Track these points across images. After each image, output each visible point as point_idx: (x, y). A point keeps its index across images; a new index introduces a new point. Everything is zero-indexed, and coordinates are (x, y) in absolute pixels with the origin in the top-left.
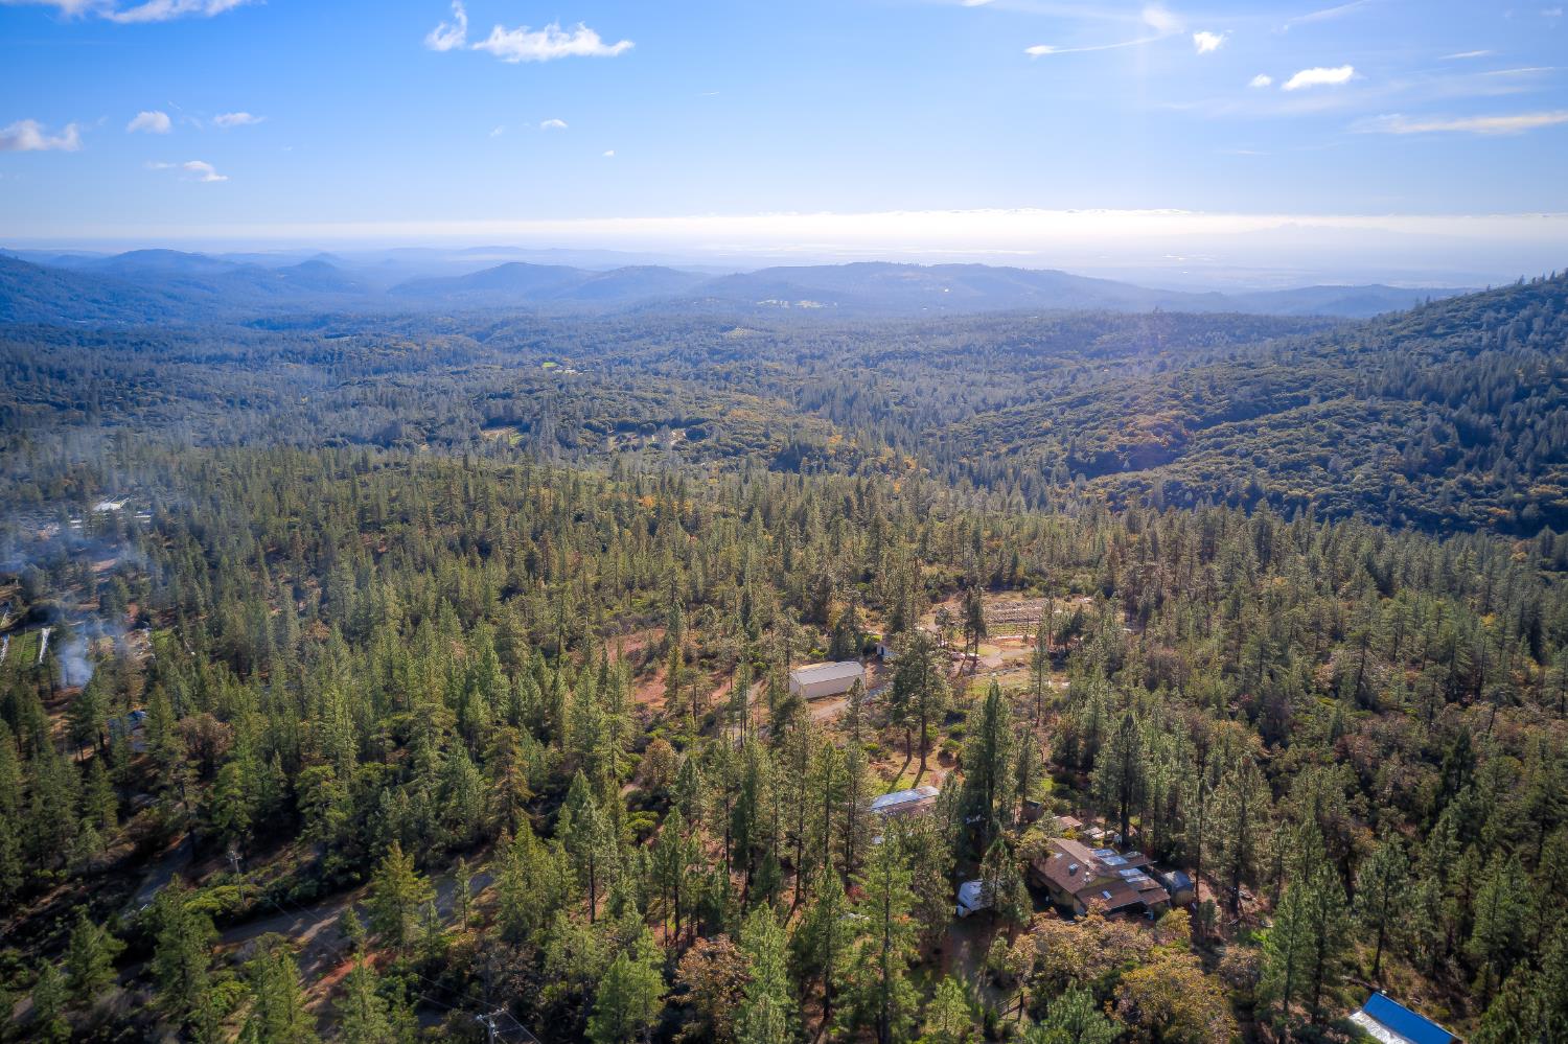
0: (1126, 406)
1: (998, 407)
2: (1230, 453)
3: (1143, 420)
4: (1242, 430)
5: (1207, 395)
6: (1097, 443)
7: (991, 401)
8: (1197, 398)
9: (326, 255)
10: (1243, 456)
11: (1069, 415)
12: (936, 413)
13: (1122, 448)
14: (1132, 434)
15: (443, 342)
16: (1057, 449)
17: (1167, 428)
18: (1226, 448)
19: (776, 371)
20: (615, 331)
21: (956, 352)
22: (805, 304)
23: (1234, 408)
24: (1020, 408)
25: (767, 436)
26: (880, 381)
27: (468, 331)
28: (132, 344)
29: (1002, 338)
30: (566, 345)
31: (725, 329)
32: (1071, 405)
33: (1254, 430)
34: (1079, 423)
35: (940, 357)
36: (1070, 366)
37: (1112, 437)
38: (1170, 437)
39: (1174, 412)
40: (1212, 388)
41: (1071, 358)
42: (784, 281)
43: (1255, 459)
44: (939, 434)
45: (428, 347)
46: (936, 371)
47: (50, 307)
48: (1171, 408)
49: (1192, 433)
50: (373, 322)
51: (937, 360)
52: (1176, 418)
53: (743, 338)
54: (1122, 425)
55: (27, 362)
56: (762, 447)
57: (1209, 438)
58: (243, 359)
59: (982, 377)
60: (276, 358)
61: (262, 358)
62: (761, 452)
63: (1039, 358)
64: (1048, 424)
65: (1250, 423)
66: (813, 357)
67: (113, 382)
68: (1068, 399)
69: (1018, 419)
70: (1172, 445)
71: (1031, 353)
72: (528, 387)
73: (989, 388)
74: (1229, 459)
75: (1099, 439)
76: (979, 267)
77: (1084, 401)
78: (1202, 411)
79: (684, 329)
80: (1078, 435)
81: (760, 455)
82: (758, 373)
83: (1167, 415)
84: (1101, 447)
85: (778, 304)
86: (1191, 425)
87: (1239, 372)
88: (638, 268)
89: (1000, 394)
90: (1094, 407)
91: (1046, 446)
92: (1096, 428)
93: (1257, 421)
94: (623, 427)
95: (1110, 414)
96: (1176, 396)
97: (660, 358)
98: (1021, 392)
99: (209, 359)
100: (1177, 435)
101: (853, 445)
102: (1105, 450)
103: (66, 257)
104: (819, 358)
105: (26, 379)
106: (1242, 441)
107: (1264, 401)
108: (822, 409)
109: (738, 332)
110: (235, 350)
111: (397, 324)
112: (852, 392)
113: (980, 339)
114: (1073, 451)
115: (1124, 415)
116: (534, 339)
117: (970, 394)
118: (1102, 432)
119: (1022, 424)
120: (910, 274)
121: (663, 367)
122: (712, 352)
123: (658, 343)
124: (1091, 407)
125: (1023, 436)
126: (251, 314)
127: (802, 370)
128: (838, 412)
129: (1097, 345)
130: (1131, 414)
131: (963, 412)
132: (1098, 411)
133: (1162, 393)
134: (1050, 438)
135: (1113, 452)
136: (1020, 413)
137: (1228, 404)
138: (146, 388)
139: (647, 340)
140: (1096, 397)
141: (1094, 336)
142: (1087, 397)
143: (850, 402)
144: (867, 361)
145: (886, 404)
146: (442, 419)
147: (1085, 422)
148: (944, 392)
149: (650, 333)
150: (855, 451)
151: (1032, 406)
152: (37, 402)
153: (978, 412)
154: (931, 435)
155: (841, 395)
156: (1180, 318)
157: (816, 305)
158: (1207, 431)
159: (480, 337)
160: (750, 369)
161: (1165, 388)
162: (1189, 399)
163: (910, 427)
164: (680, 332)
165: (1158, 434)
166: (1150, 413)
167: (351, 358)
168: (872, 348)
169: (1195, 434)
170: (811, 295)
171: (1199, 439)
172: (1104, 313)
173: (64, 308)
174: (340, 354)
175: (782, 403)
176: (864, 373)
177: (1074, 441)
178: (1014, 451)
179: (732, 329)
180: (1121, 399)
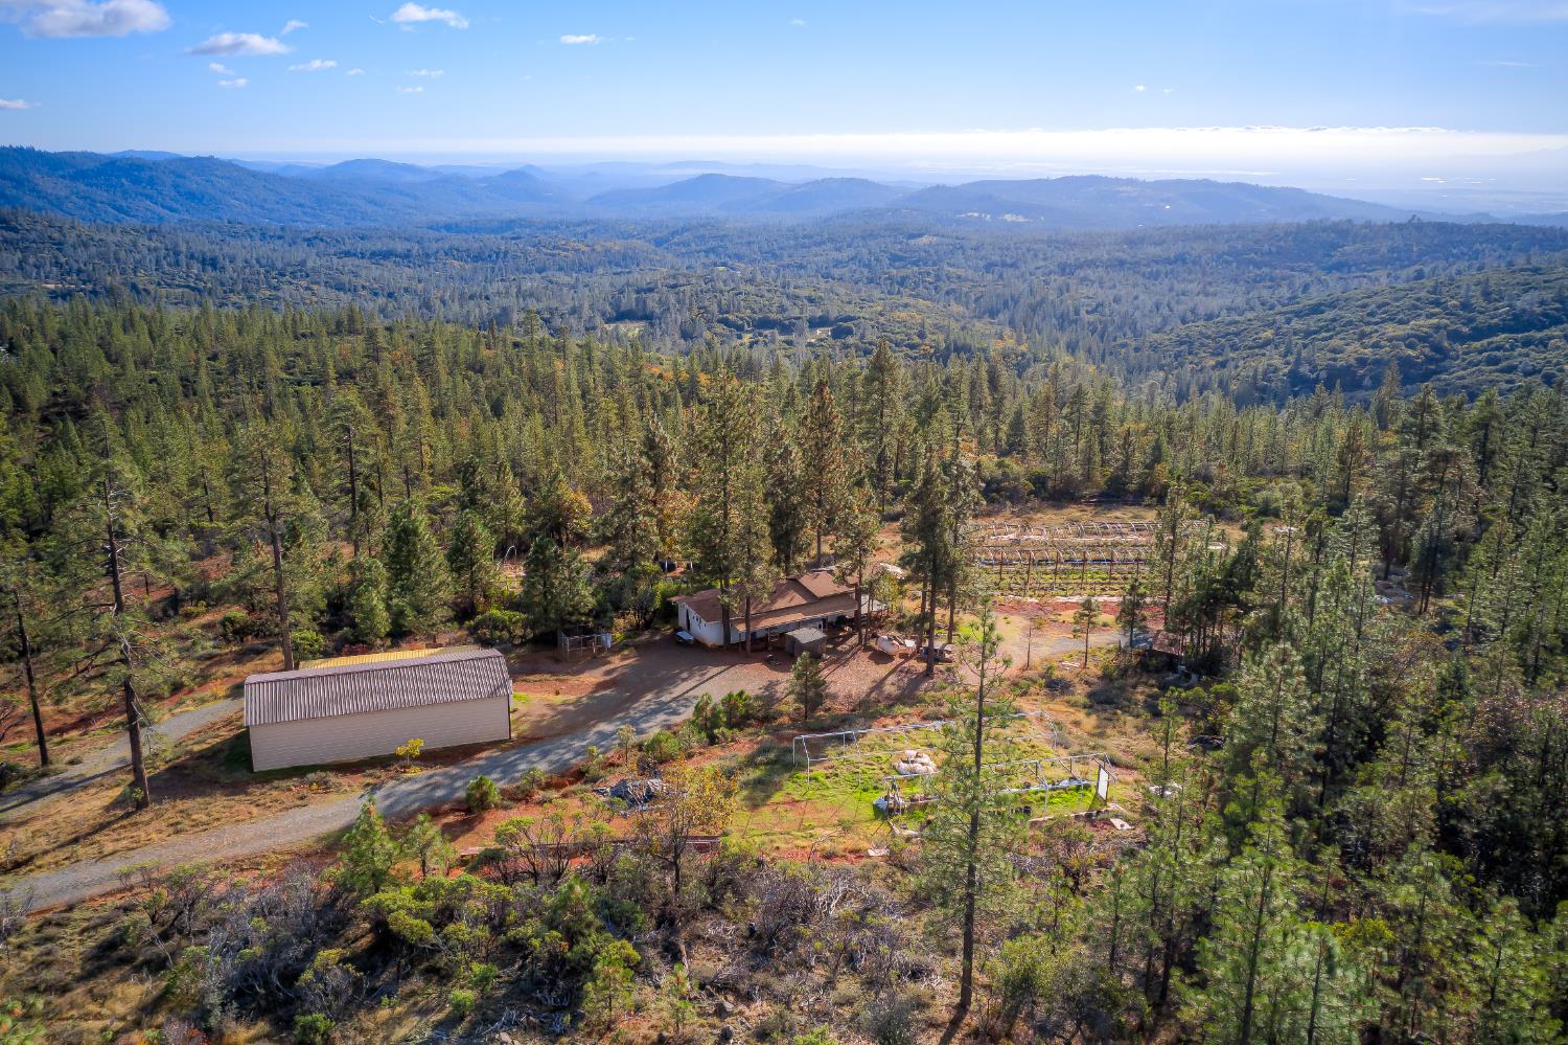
0: (1371, 314)
1: (1209, 317)
2: (1511, 369)
3: (1391, 329)
4: (1527, 343)
5: (1478, 302)
6: (1329, 355)
7: (1201, 311)
8: (1465, 306)
9: (531, 167)
10: (1527, 374)
11: (1296, 324)
12: (1134, 324)
13: (1362, 362)
14: (1376, 345)
15: (617, 246)
16: (1277, 361)
17: (1423, 339)
18: (1504, 364)
19: (959, 277)
20: (796, 238)
21: (1168, 261)
22: (1009, 217)
23: (1516, 317)
24: (1237, 318)
25: (921, 335)
26: (1073, 288)
27: (649, 236)
28: (305, 240)
29: (1224, 247)
30: (744, 250)
31: (912, 236)
32: (1298, 314)
33: (1543, 343)
34: (1308, 334)
35: (1147, 265)
36: (1300, 279)
37: (1349, 349)
38: (1427, 350)
39: (1435, 321)
40: (1486, 295)
41: (1305, 270)
42: (988, 195)
43: (1545, 376)
44: (1134, 344)
45: (598, 248)
46: (1141, 280)
47: (256, 209)
48: (1433, 315)
49: (1457, 346)
50: (557, 228)
51: (1143, 269)
52: (1437, 328)
53: (930, 244)
54: (1363, 335)
55: (183, 248)
56: (912, 347)
57: (1480, 353)
58: (407, 256)
59: (1194, 287)
60: (441, 254)
61: (428, 256)
62: (910, 352)
63: (1266, 270)
64: (1269, 334)
65: (1539, 335)
66: (1004, 265)
67: (262, 270)
68: (1296, 307)
69: (1232, 329)
70: (1429, 360)
71: (1257, 265)
72: (672, 282)
73: (1201, 297)
74: (1507, 377)
75: (1333, 351)
76: (1206, 183)
77: (1316, 309)
78: (1471, 320)
79: (868, 235)
80: (1305, 346)
81: (907, 355)
82: (938, 278)
83: (1423, 324)
84: (1335, 360)
85: (980, 218)
86: (1456, 336)
87: (1521, 277)
88: (836, 180)
89: (1213, 304)
90: (1329, 314)
91: (1264, 359)
92: (1331, 338)
93: (1546, 332)
94: (765, 324)
95: (1350, 323)
96: (1437, 303)
97: (837, 264)
98: (1240, 301)
99: (373, 254)
100: (1437, 348)
101: (1023, 348)
102: (1339, 364)
103: (289, 167)
104: (1011, 266)
105: (177, 264)
106: (1527, 355)
107: (1556, 309)
108: (1001, 316)
109: (925, 240)
110: (400, 247)
111: (580, 230)
112: (1038, 298)
113: (1198, 248)
114: (1298, 362)
115: (1368, 324)
116: (712, 244)
117: (1178, 303)
118: (1336, 342)
119: (1237, 334)
120: (1129, 188)
121: (837, 272)
122: (894, 258)
123: (838, 250)
124: (1324, 315)
125: (1234, 348)
126: (442, 219)
127: (989, 277)
128: (1019, 316)
129: (1337, 256)
130: (1376, 323)
131: (1165, 321)
132: (1334, 320)
133: (1418, 299)
134: (1268, 350)
135: (1349, 367)
136: (1236, 322)
137: (1507, 313)
138: (295, 278)
139: (829, 245)
140: (1332, 306)
141: (1334, 246)
142: (1320, 304)
143: (1034, 309)
144: (1063, 269)
145: (1077, 313)
146: (564, 309)
147: (1315, 332)
148: (1147, 301)
149: (831, 240)
150: (1023, 355)
151: (1250, 315)
152: (179, 286)
153: (1184, 322)
154: (1124, 345)
155: (1026, 300)
156: (1441, 227)
157: (1021, 219)
158: (1477, 345)
159: (659, 243)
160: (929, 274)
161: (1423, 294)
162: (1455, 306)
163: (1102, 337)
164: (863, 238)
165: (1411, 346)
166: (1401, 322)
167: (515, 257)
168: (1071, 256)
169: (1460, 348)
170: (1016, 209)
171: (1465, 353)
172: (1350, 221)
173: (271, 211)
174: (506, 253)
175: (956, 308)
176: (1057, 280)
177: (1299, 354)
178: (1223, 365)
179: (920, 236)
180: (1365, 306)
